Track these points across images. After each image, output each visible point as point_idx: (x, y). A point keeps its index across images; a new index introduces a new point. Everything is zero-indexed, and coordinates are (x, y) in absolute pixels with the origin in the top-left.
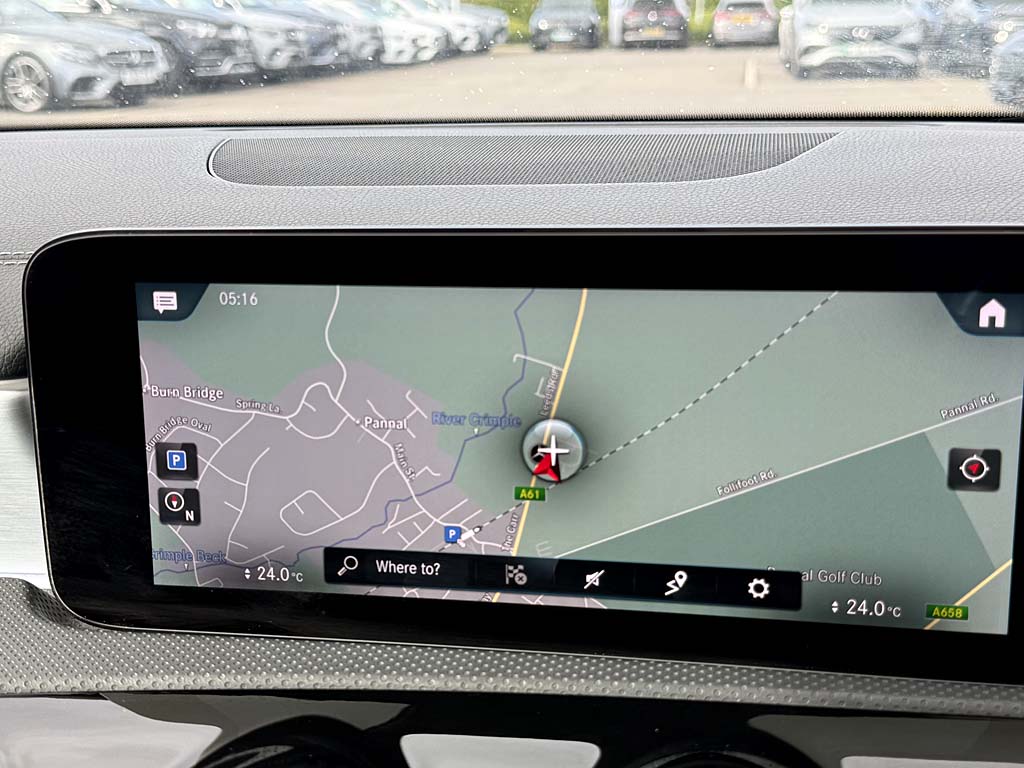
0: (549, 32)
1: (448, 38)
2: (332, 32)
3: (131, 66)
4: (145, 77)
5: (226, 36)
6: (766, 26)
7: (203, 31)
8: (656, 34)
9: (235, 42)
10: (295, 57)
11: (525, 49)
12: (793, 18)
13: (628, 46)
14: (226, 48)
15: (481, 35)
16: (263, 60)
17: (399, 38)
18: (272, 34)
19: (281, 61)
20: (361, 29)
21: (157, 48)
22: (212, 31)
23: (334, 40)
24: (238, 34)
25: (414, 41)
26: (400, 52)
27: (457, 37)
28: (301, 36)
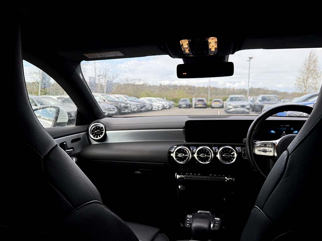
0: (181, 105)
1: (164, 106)
2: (144, 105)
3: (111, 111)
4: (113, 112)
5: (126, 105)
6: (221, 105)
7: (123, 105)
8: (201, 106)
9: (128, 107)
10: (138, 109)
11: (177, 108)
12: (226, 103)
13: (196, 108)
14: (126, 108)
15: (169, 105)
16: (132, 110)
17: (155, 106)
18: (134, 105)
19: (135, 110)
20: (149, 105)
21: (115, 107)
22: (124, 105)
23: (144, 106)
24: (129, 105)
25: (158, 106)
26: (155, 108)
27: (165, 105)
28: (139, 106)
